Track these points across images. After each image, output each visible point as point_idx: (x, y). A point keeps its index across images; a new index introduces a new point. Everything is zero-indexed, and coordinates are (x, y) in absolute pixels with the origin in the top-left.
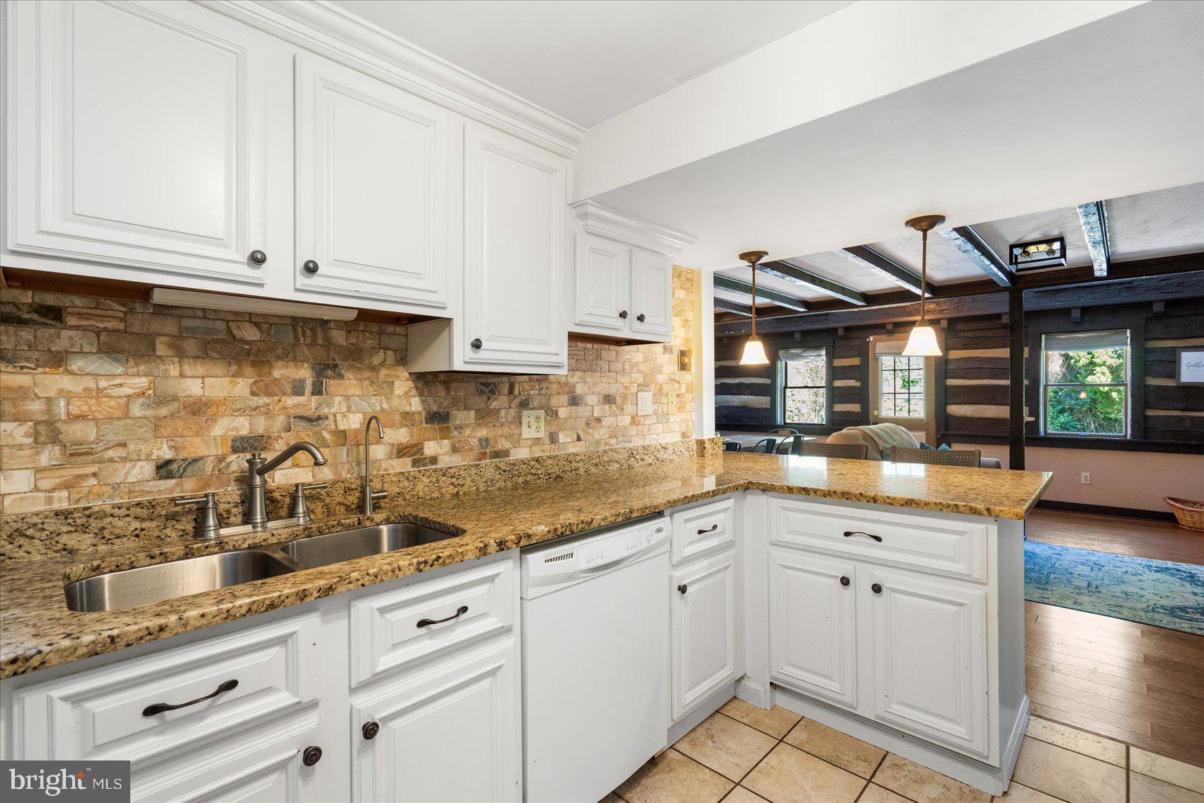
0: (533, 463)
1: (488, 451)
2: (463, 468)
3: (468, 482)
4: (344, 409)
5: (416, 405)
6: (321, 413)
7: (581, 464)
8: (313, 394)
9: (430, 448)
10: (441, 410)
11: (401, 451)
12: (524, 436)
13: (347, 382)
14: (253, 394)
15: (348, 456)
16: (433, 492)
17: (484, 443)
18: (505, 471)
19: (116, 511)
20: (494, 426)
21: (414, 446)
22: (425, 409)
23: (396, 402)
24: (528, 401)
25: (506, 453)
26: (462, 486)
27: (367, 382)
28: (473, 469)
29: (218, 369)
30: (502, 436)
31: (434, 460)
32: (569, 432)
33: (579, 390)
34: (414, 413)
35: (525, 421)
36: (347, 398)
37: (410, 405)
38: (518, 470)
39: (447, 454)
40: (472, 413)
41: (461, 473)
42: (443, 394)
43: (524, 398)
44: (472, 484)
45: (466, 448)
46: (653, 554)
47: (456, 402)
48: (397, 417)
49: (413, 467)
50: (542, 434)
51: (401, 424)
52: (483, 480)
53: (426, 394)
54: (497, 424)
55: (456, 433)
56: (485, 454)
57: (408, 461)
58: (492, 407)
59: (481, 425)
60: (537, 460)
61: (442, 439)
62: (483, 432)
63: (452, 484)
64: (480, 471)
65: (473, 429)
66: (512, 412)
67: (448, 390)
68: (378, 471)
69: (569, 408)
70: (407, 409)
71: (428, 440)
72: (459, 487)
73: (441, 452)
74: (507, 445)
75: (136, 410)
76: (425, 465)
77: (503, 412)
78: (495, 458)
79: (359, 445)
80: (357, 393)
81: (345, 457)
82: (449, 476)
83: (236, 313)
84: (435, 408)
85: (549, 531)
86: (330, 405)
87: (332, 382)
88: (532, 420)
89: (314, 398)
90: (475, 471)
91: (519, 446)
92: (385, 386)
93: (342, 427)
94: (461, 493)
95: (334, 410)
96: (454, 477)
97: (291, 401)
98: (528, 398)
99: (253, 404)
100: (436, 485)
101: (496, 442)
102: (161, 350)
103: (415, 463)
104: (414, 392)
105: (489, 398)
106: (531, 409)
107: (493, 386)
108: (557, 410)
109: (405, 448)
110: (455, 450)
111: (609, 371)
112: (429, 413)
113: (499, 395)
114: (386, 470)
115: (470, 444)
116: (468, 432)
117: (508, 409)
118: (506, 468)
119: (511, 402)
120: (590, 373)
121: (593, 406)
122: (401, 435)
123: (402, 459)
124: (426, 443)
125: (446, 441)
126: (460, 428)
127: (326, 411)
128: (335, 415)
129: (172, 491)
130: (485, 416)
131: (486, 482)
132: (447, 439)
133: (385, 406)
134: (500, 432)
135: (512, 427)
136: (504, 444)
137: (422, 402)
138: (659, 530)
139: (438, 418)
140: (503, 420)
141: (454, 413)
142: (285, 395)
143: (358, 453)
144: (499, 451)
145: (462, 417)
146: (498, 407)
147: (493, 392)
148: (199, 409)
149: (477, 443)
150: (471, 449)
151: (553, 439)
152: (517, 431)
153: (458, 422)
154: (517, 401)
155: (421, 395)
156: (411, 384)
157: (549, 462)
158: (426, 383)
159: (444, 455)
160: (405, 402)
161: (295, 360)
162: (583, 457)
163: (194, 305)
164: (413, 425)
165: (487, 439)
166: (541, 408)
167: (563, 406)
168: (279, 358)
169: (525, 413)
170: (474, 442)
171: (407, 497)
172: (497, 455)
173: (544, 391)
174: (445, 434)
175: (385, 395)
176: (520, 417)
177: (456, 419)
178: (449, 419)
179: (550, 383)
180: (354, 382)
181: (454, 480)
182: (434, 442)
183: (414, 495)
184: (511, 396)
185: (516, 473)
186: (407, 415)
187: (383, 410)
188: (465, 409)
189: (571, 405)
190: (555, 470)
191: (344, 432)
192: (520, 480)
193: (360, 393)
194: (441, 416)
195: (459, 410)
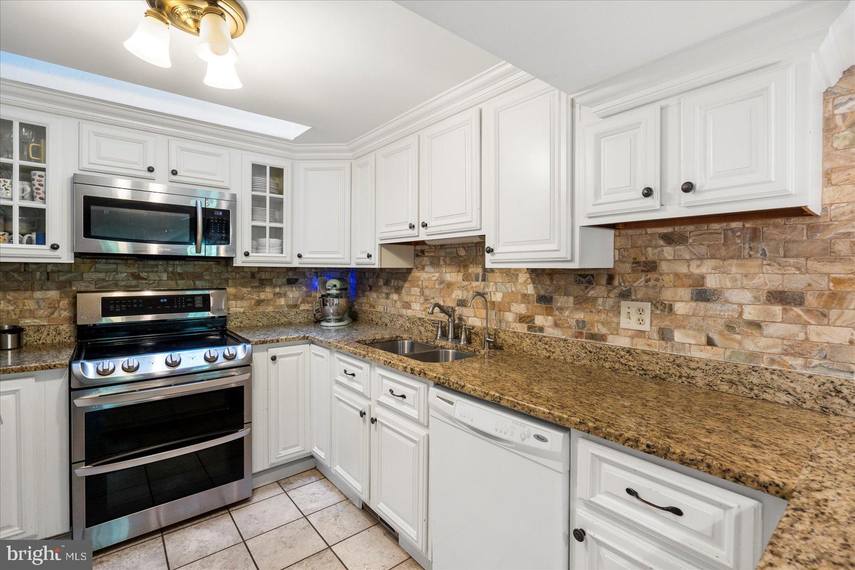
0: (623, 353)
1: (585, 331)
2: (554, 339)
3: (558, 350)
4: (494, 290)
5: (530, 290)
6: (485, 291)
7: (698, 373)
8: (482, 281)
9: (539, 320)
10: (547, 294)
11: (522, 319)
12: (622, 326)
13: (496, 274)
14: (463, 280)
15: (495, 316)
16: (532, 350)
17: (581, 324)
18: (590, 352)
19: (429, 322)
20: (591, 312)
21: (528, 317)
22: (536, 293)
23: (519, 287)
24: (630, 293)
25: (603, 338)
26: (553, 353)
27: (504, 275)
28: (562, 342)
29: (454, 269)
30: (598, 322)
31: (541, 329)
32: (691, 332)
33: (711, 282)
34: (529, 295)
35: (624, 310)
36: (496, 283)
37: (527, 290)
38: (604, 355)
39: (550, 327)
40: (571, 299)
41: (552, 343)
42: (548, 282)
43: (624, 289)
44: (560, 354)
45: (565, 325)
46: (540, 460)
47: (558, 289)
48: (519, 297)
49: (528, 330)
50: (646, 327)
51: (521, 301)
52: (570, 353)
53: (537, 282)
54: (594, 311)
55: (557, 313)
56: (581, 333)
57: (526, 325)
58: (590, 295)
59: (578, 309)
60: (628, 352)
61: (548, 315)
62: (580, 316)
63: (546, 349)
64: (568, 346)
65: (572, 312)
66: (610, 302)
67: (552, 280)
68: (509, 328)
69: (694, 304)
70: (525, 292)
71: (538, 314)
72: (551, 353)
73: (546, 324)
74: (604, 330)
75: (437, 286)
76: (535, 331)
77: (600, 301)
78: (590, 339)
79: (500, 311)
80: (500, 281)
81: (494, 317)
82: (544, 342)
83: (459, 244)
84: (542, 293)
85: (435, 377)
86: (488, 287)
87: (490, 274)
88: (633, 311)
89: (483, 283)
90: (563, 345)
91: (617, 334)
92: (513, 277)
93: (493, 300)
94: (552, 358)
95: (490, 290)
96: (547, 344)
97: (475, 284)
98: (630, 289)
99: (463, 285)
100: (535, 346)
101: (593, 326)
102: (442, 263)
103: (529, 328)
104: (529, 281)
105: (586, 288)
106: (632, 301)
107: (591, 278)
108: (671, 305)
109: (523, 317)
110: (556, 325)
111: (785, 257)
112: (538, 296)
113: (597, 284)
114: (513, 329)
115: (568, 323)
116: (567, 313)
117: (606, 298)
118: (592, 350)
119: (609, 291)
120: (735, 261)
121: (741, 305)
122: (521, 308)
123: (522, 324)
124: (536, 316)
125: (550, 318)
126: (561, 309)
127: (487, 290)
128: (490, 293)
129: (442, 318)
130: (582, 302)
131: (573, 356)
132: (551, 316)
133: (514, 289)
134: (597, 318)
135: (610, 315)
136: (600, 329)
137: (535, 288)
138: (539, 438)
139: (545, 300)
140: (600, 308)
141: (556, 297)
142: (473, 281)
143: (500, 316)
144: (595, 334)
145: (561, 300)
146: (595, 295)
147: (590, 283)
148: (450, 285)
149: (575, 323)
150: (570, 327)
151: (665, 335)
152: (615, 320)
153: (559, 305)
154: (616, 291)
155: (534, 283)
156: (528, 275)
157: (646, 357)
158: (537, 275)
159: (548, 327)
160: (524, 288)
161: (476, 264)
162: (701, 365)
163: (448, 243)
164: (529, 303)
165: (584, 322)
166: (649, 300)
167: (682, 301)
168: (471, 263)
169: (624, 304)
170: (573, 322)
171: (517, 348)
172: (593, 336)
173: (651, 283)
174: (549, 312)
175: (513, 282)
176: (619, 307)
177: (557, 302)
178: (552, 301)
179: (661, 275)
180: (499, 274)
181: (547, 346)
182: (542, 316)
183: (521, 349)
184: (610, 286)
185: (603, 357)
186: (525, 296)
187: (512, 292)
188: (565, 295)
189: (696, 300)
190: (655, 369)
191: (494, 302)
192: (607, 365)
193: (501, 281)
194: (547, 298)
195: (560, 295)
